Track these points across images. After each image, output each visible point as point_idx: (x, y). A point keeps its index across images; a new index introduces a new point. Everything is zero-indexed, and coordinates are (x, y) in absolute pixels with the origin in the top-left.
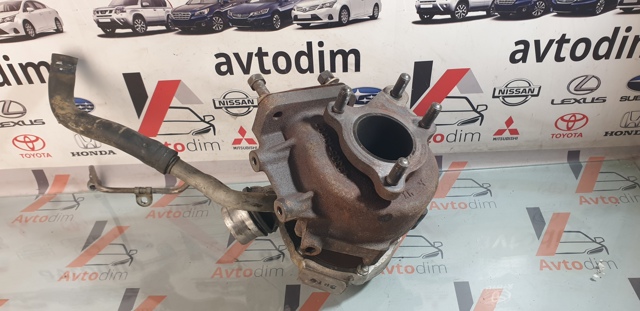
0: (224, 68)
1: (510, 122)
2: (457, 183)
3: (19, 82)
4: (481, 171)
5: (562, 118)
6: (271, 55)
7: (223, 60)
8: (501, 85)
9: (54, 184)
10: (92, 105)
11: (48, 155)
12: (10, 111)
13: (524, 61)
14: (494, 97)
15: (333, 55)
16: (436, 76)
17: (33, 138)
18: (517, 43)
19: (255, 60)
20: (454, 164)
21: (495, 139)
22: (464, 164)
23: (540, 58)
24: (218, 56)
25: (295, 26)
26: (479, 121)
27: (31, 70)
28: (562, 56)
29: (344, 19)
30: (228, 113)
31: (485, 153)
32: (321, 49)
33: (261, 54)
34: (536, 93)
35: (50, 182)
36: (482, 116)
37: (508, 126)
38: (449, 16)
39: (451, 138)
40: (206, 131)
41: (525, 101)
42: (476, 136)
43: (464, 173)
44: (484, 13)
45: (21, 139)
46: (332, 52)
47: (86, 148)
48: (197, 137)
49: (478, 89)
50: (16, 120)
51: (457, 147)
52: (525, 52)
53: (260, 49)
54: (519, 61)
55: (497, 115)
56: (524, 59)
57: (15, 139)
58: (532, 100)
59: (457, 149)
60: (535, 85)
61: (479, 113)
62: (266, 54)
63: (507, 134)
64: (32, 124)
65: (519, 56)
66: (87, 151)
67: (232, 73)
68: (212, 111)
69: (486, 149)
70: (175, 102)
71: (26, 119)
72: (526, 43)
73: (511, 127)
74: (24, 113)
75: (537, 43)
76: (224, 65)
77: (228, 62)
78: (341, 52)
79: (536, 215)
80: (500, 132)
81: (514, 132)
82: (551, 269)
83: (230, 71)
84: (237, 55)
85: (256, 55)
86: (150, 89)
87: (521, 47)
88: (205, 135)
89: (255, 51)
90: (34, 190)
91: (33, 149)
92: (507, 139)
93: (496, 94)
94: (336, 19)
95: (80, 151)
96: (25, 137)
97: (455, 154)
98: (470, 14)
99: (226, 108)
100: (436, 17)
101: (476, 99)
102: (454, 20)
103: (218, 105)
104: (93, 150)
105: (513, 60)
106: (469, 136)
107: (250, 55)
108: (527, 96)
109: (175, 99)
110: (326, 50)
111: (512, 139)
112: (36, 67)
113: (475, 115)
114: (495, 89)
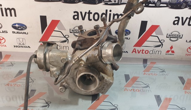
0: (76, 17)
1: (172, 48)
3: (3, 15)
4: (161, 65)
5: (189, 48)
6: (93, 13)
7: (76, 14)
8: (169, 33)
10: (26, 27)
11: (5, 46)
13: (178, 25)
14: (167, 37)
15: (114, 15)
16: (148, 27)
17: (2, 38)
18: (176, 18)
19: (87, 15)
20: (151, 63)
21: (166, 54)
22: (155, 63)
23: (183, 24)
24: (75, 12)
25: (103, 3)
26: (161, 46)
27: (8, 11)
29: (120, 2)
30: (74, 35)
31: (163, 59)
32: (110, 13)
33: (90, 13)
34: (181, 37)
35: (3, 57)
36: (162, 44)
37: (171, 49)
38: (154, 5)
39: (151, 52)
40: (65, 41)
41: (177, 40)
42: (160, 52)
43: (155, 66)
44: (166, 5)
46: (114, 14)
47: (20, 44)
49: (161, 34)
51: (153, 56)
52: (178, 21)
53: (89, 11)
54: (176, 24)
55: (167, 44)
56: (178, 24)
58: (180, 39)
59: (153, 57)
60: (181, 34)
61: (161, 43)
62: (91, 13)
63: (170, 52)
64: (3, 32)
65: (176, 22)
66: (20, 45)
67: (78, 19)
68: (69, 33)
69: (163, 58)
70: (56, 29)
71: (1, 30)
72: (179, 18)
73: (172, 50)
74: (1, 28)
75: (182, 18)
76: (76, 16)
77: (78, 15)
80: (168, 51)
81: (173, 52)
82: (189, 93)
83: (78, 18)
84: (81, 13)
86: (49, 22)
87: (177, 19)
88: (64, 43)
89: (88, 12)
91: (0, 43)
92: (170, 54)
93: (168, 36)
94: (117, 2)
95: (17, 45)
97: (152, 59)
98: (161, 5)
99: (74, 33)
100: (150, 5)
101: (161, 38)
102: (156, 7)
103: (71, 31)
104: (22, 45)
105: (174, 24)
106: (157, 52)
107: (86, 13)
108: (178, 38)
109: (56, 27)
110: (112, 13)
111: (172, 54)
112: (10, 10)
113: (160, 44)
114: (167, 34)
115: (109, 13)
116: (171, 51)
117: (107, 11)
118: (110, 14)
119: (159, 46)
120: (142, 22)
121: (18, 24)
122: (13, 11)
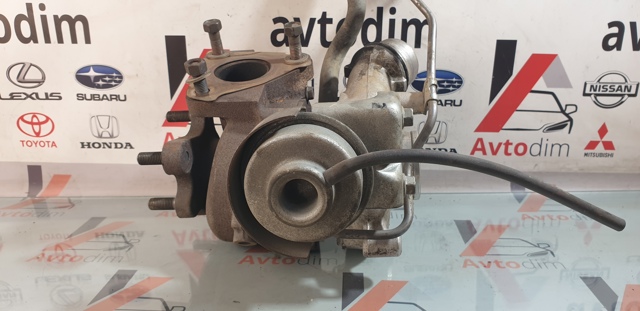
0: (280, 37)
1: (603, 131)
3: (48, 40)
6: (336, 22)
7: (281, 26)
8: (592, 80)
9: (48, 187)
10: (121, 77)
11: (54, 144)
12: (27, 77)
13: (619, 49)
14: (585, 94)
15: (405, 24)
16: (520, 61)
17: (42, 119)
18: (611, 25)
19: (317, 27)
21: (586, 154)
23: (636, 46)
24: (276, 21)
26: (568, 127)
27: (65, 26)
31: (575, 174)
32: (392, 17)
33: (325, 21)
36: (571, 120)
37: (602, 136)
39: (536, 149)
41: (620, 103)
42: (565, 149)
45: (28, 118)
46: (404, 21)
47: (100, 136)
49: (566, 84)
50: (29, 92)
51: (542, 164)
53: (324, 14)
54: (612, 48)
55: (588, 118)
57: (22, 118)
58: (629, 101)
59: (542, 167)
60: (632, 81)
61: (567, 115)
62: (330, 21)
63: (600, 148)
64: (47, 98)
65: (612, 41)
66: (101, 141)
69: (576, 169)
71: (41, 91)
72: (620, 25)
73: (605, 139)
74: (40, 83)
75: (633, 26)
76: (282, 32)
80: (592, 145)
81: (609, 145)
84: (297, 20)
85: (319, 22)
87: (615, 30)
89: (319, 17)
91: (38, 134)
92: (601, 155)
93: (587, 91)
95: (93, 140)
96: (34, 116)
97: (540, 173)
101: (565, 96)
104: (108, 141)
105: (606, 47)
106: (556, 148)
108: (622, 96)
110: (398, 18)
111: (607, 155)
112: (72, 22)
113: (562, 118)
114: (586, 84)
115: (387, 17)
116: (603, 142)
117: (380, 10)
119: (560, 127)
120: (500, 44)
121: (97, 68)
122: (79, 26)
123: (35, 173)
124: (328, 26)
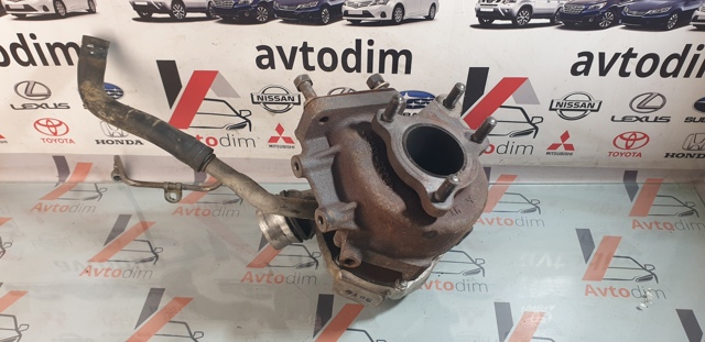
0: (265, 62)
1: (565, 136)
2: (504, 198)
3: (45, 63)
4: (531, 186)
5: (621, 136)
6: (317, 51)
7: (265, 52)
8: (559, 97)
9: (74, 173)
10: (122, 92)
12: (34, 92)
13: (586, 74)
14: (551, 109)
15: (383, 54)
16: (491, 83)
17: (56, 123)
18: (580, 55)
19: (299, 55)
20: (503, 177)
21: (548, 153)
22: (513, 177)
23: (603, 72)
24: (259, 48)
25: (345, 21)
26: (533, 134)
27: (58, 51)
28: (627, 71)
29: (398, 18)
30: (267, 108)
31: (537, 167)
32: (370, 48)
33: (306, 49)
34: (596, 108)
35: (72, 169)
36: (537, 129)
37: (563, 141)
38: (510, 22)
39: (502, 149)
40: (241, 126)
41: (583, 116)
42: (528, 150)
43: (512, 188)
44: (548, 21)
45: (44, 122)
46: (382, 51)
47: (112, 136)
48: (231, 132)
49: (534, 100)
50: (39, 103)
51: (508, 159)
52: (588, 64)
53: (305, 44)
54: (580, 73)
55: (552, 127)
56: (586, 72)
57: (37, 122)
58: (591, 115)
59: (506, 162)
60: (596, 99)
61: (533, 125)
62: (312, 50)
63: (561, 149)
64: (56, 107)
65: (581, 68)
66: (113, 139)
67: (273, 67)
68: (248, 105)
69: (538, 164)
70: (210, 94)
71: (50, 102)
72: (590, 56)
73: (567, 142)
74: (48, 95)
75: (602, 56)
76: (266, 58)
77: (270, 56)
78: (392, 52)
79: (585, 237)
80: (554, 146)
81: (569, 147)
82: (596, 295)
83: (272, 65)
84: (280, 49)
85: (300, 50)
86: (185, 78)
87: (585, 59)
88: (239, 130)
89: (300, 46)
90: (54, 177)
91: (55, 134)
92: (562, 154)
94: (389, 17)
95: (106, 138)
96: (48, 120)
97: (505, 167)
98: (533, 21)
99: (265, 104)
100: (496, 22)
101: (531, 110)
102: (515, 26)
103: (256, 100)
104: (120, 139)
105: (574, 72)
106: (521, 149)
107: (294, 50)
108: (586, 111)
109: (210, 90)
110: (376, 50)
111: (567, 154)
112: (64, 48)
113: (529, 127)
114: (552, 101)
115: (365, 48)
116: (564, 145)
117: (358, 42)
118: (370, 53)
119: (527, 133)
120: (472, 70)
122: (72, 51)
123: (61, 162)
124: (309, 53)
